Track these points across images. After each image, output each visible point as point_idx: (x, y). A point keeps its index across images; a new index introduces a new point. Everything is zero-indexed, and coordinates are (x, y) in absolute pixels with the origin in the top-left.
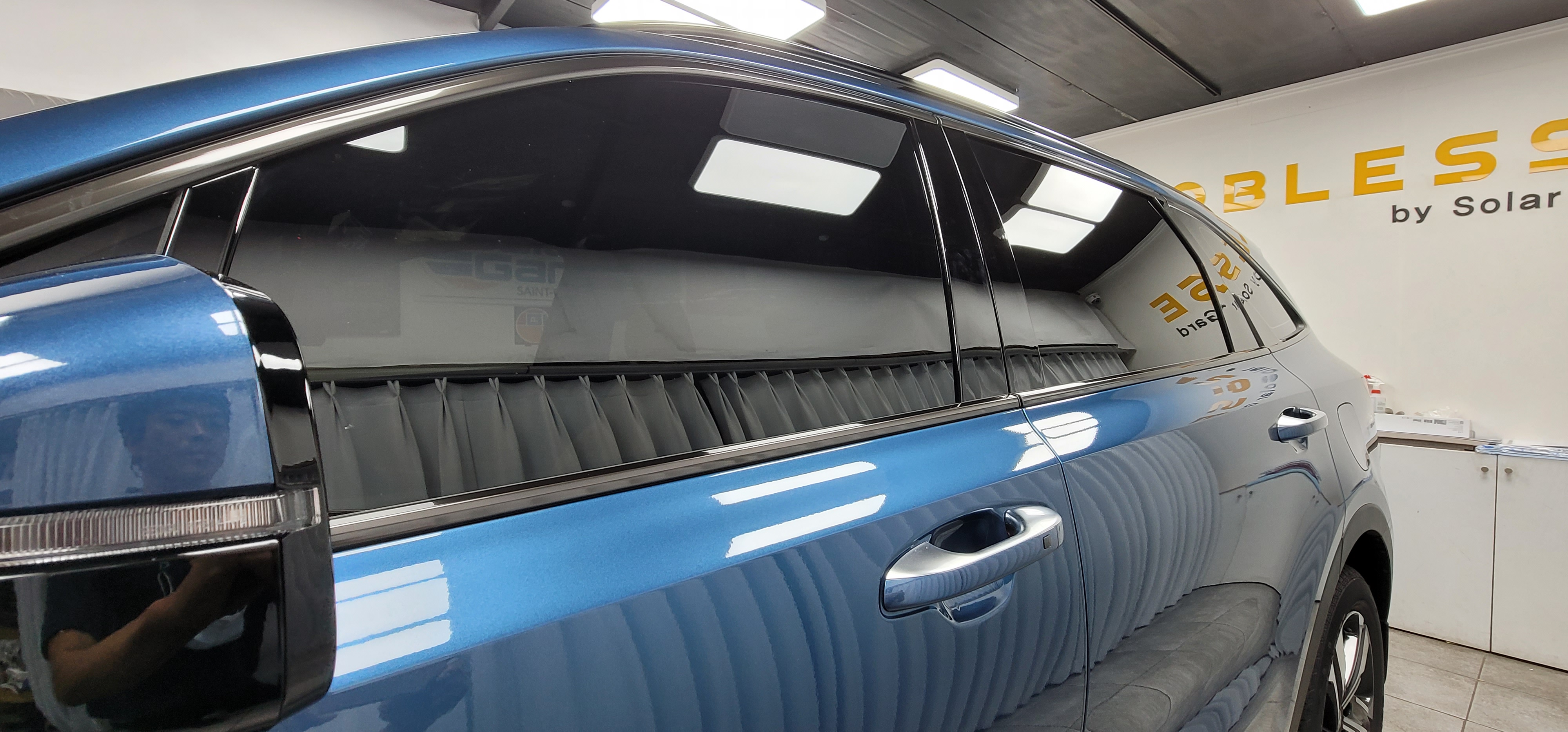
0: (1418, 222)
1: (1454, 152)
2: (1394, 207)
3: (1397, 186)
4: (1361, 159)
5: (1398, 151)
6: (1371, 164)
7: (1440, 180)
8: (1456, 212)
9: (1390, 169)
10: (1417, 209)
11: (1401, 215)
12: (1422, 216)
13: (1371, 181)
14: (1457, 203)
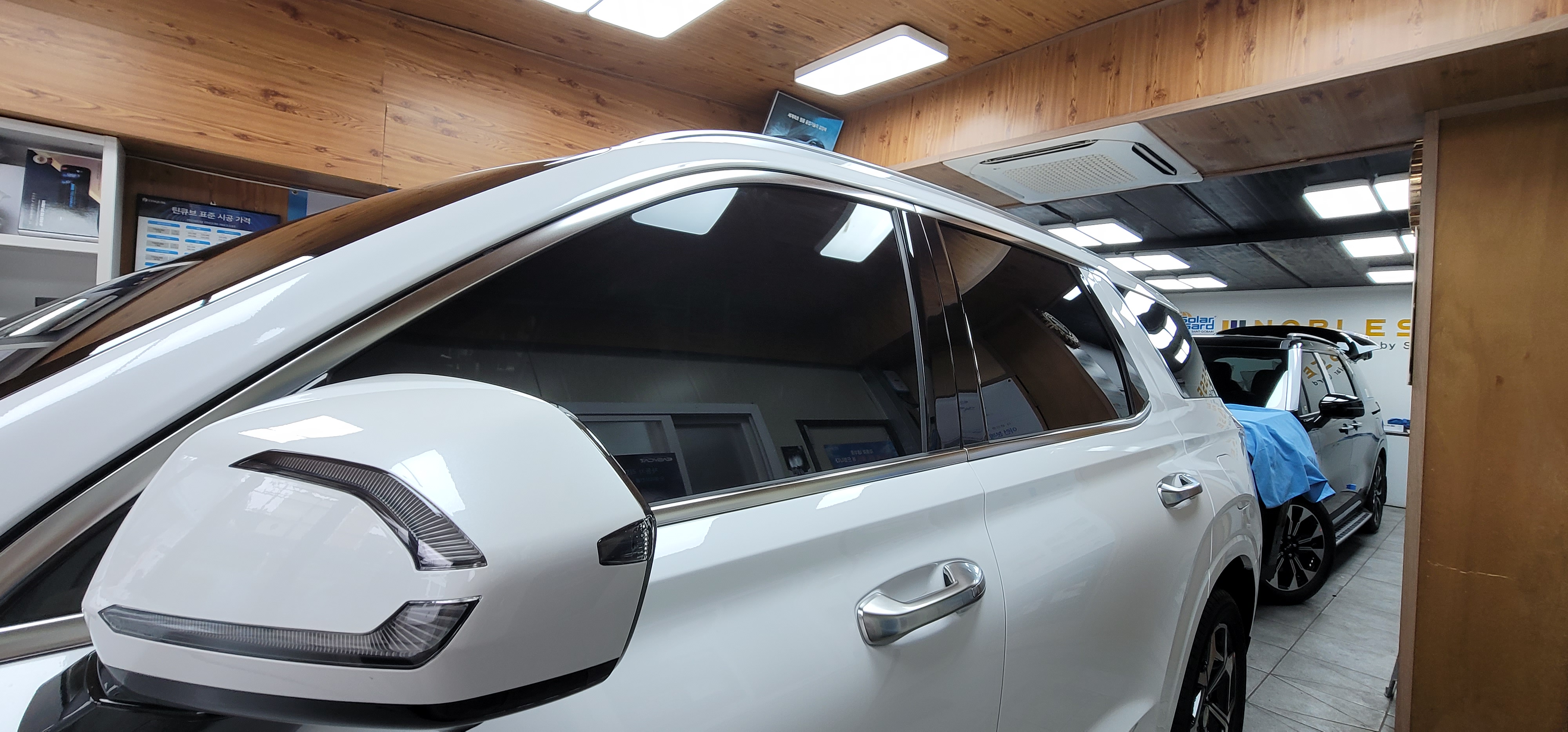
0: (1391, 349)
1: (1404, 325)
2: (1381, 343)
3: (1382, 334)
4: (1369, 322)
5: (1383, 321)
6: (1373, 324)
7: (1399, 335)
8: (1404, 348)
9: (1380, 328)
10: (1390, 345)
11: (1384, 346)
12: (1392, 347)
13: (1372, 331)
14: (1405, 344)
